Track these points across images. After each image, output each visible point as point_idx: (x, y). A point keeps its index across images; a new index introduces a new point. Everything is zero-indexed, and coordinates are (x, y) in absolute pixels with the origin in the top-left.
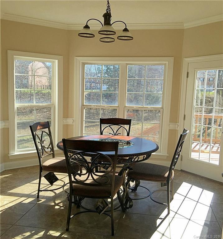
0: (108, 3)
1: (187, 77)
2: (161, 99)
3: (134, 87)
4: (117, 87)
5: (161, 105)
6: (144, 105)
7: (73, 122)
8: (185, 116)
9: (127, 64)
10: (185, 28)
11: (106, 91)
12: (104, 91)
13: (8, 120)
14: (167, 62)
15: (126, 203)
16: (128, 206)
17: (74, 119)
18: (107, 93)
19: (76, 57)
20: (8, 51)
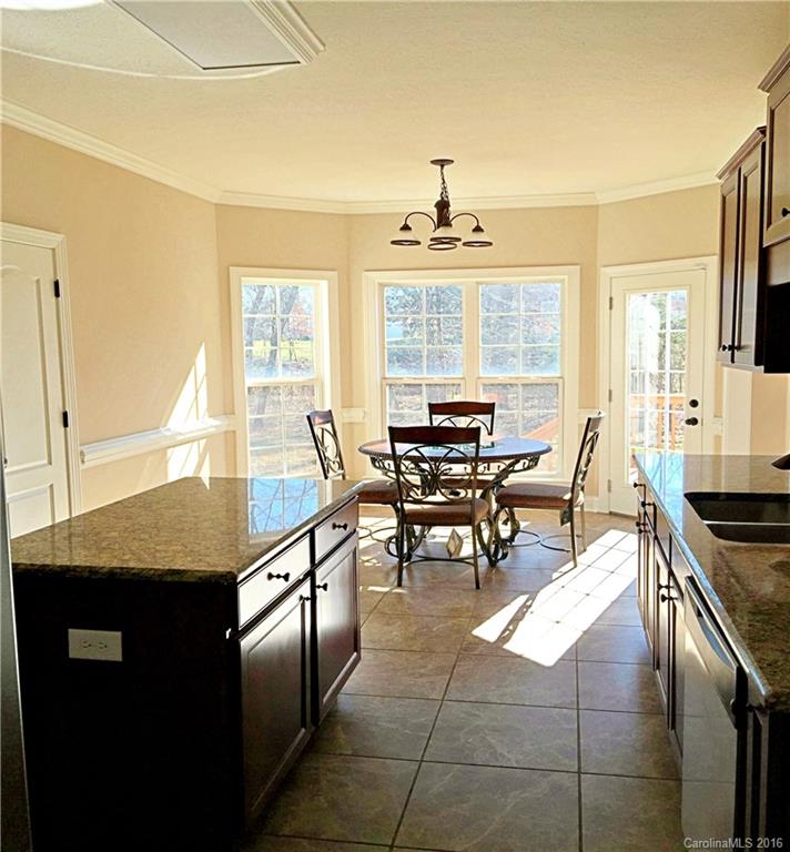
0: (444, 182)
1: (611, 308)
2: (558, 358)
3: (489, 326)
4: (436, 327)
5: (559, 371)
6: (518, 372)
7: (364, 418)
8: (610, 392)
9: (478, 283)
10: (600, 203)
11: (402, 342)
12: (397, 343)
13: (234, 413)
14: (566, 277)
15: (496, 552)
16: (500, 556)
17: (366, 410)
18: (404, 350)
19: (367, 273)
20: (231, 268)
